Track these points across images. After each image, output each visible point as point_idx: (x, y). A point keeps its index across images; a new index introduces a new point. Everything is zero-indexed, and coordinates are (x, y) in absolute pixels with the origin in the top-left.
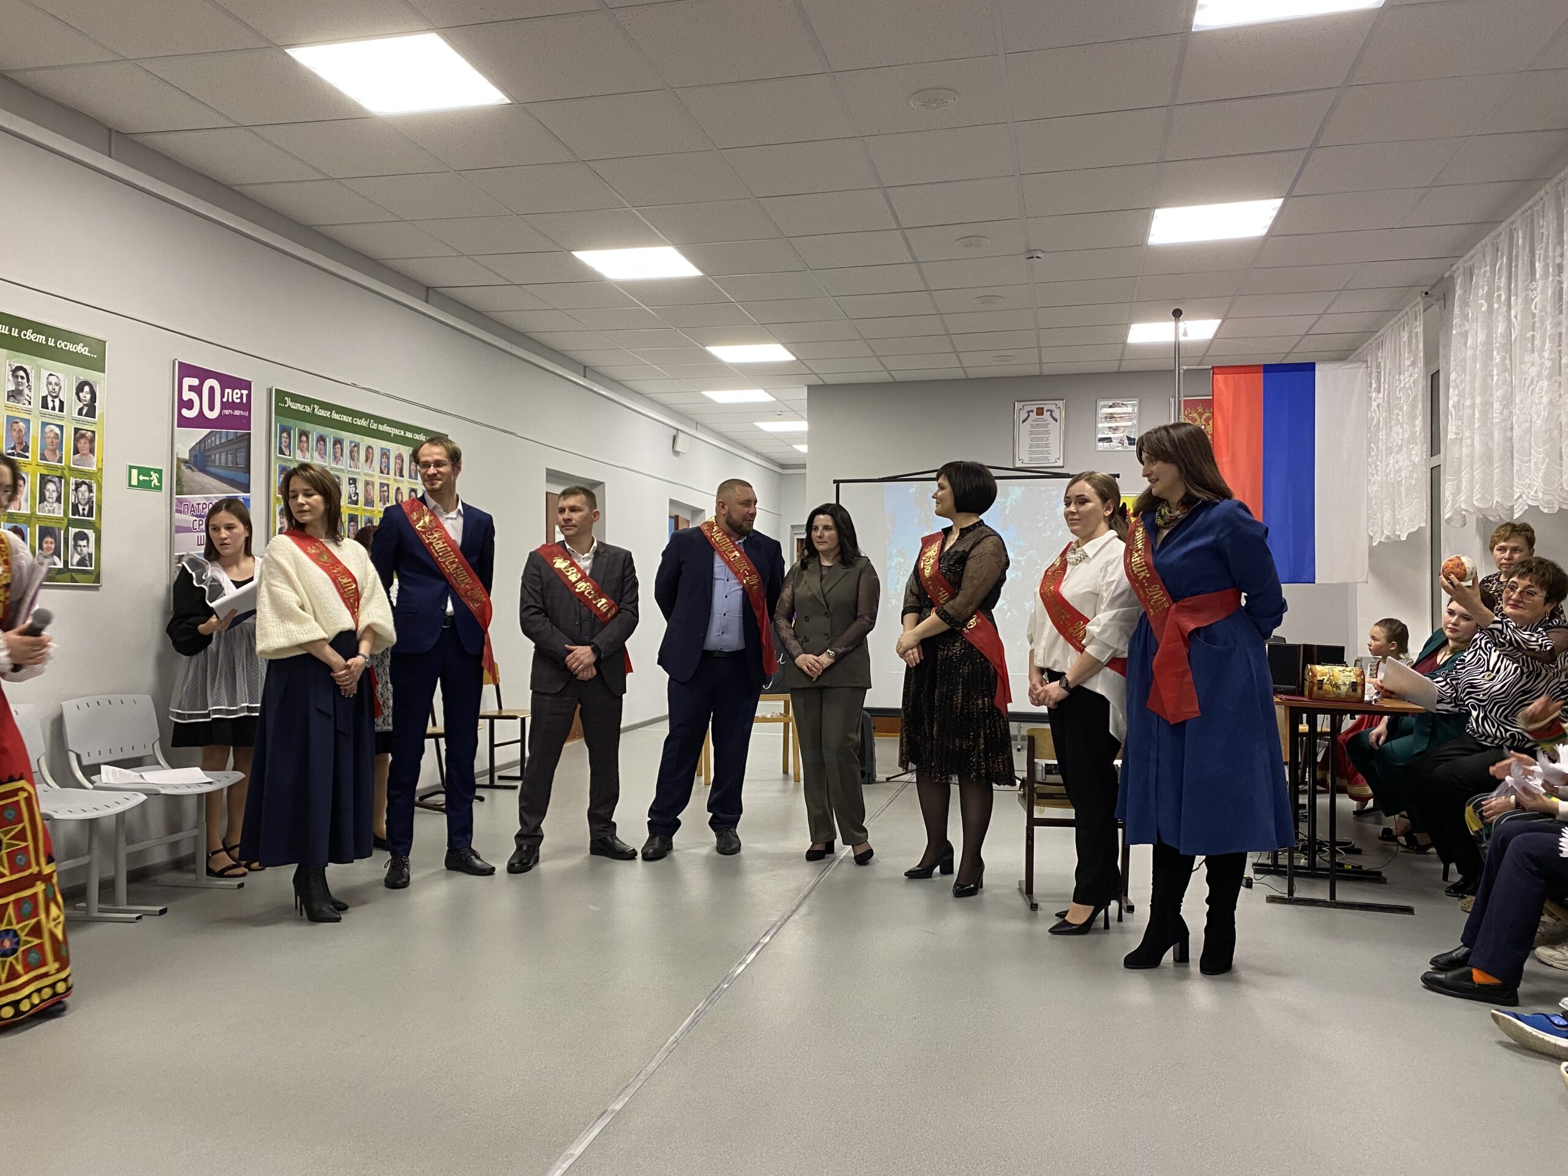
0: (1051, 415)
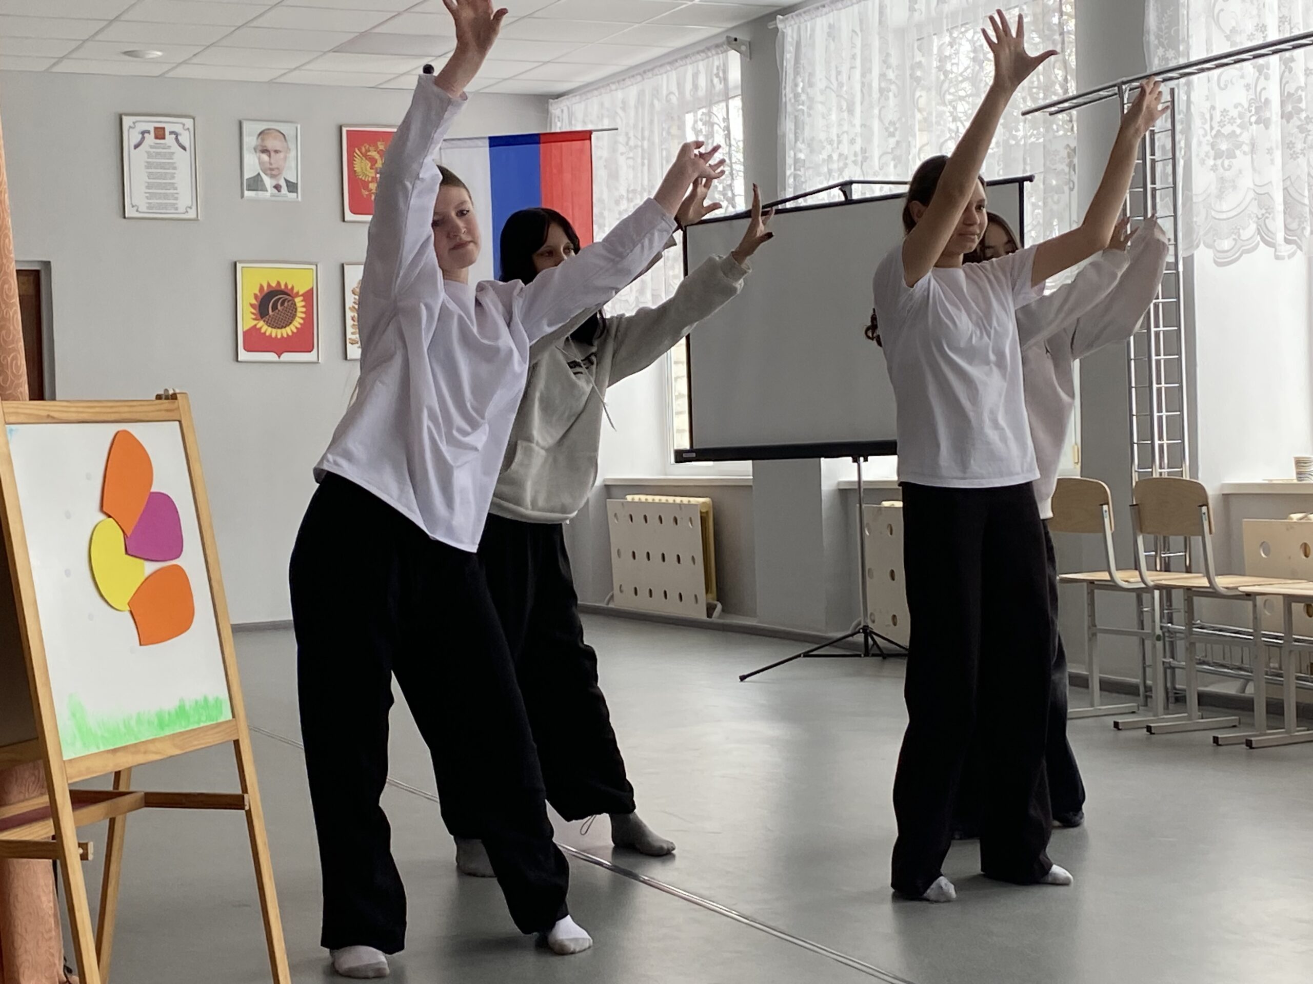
0: (177, 139)
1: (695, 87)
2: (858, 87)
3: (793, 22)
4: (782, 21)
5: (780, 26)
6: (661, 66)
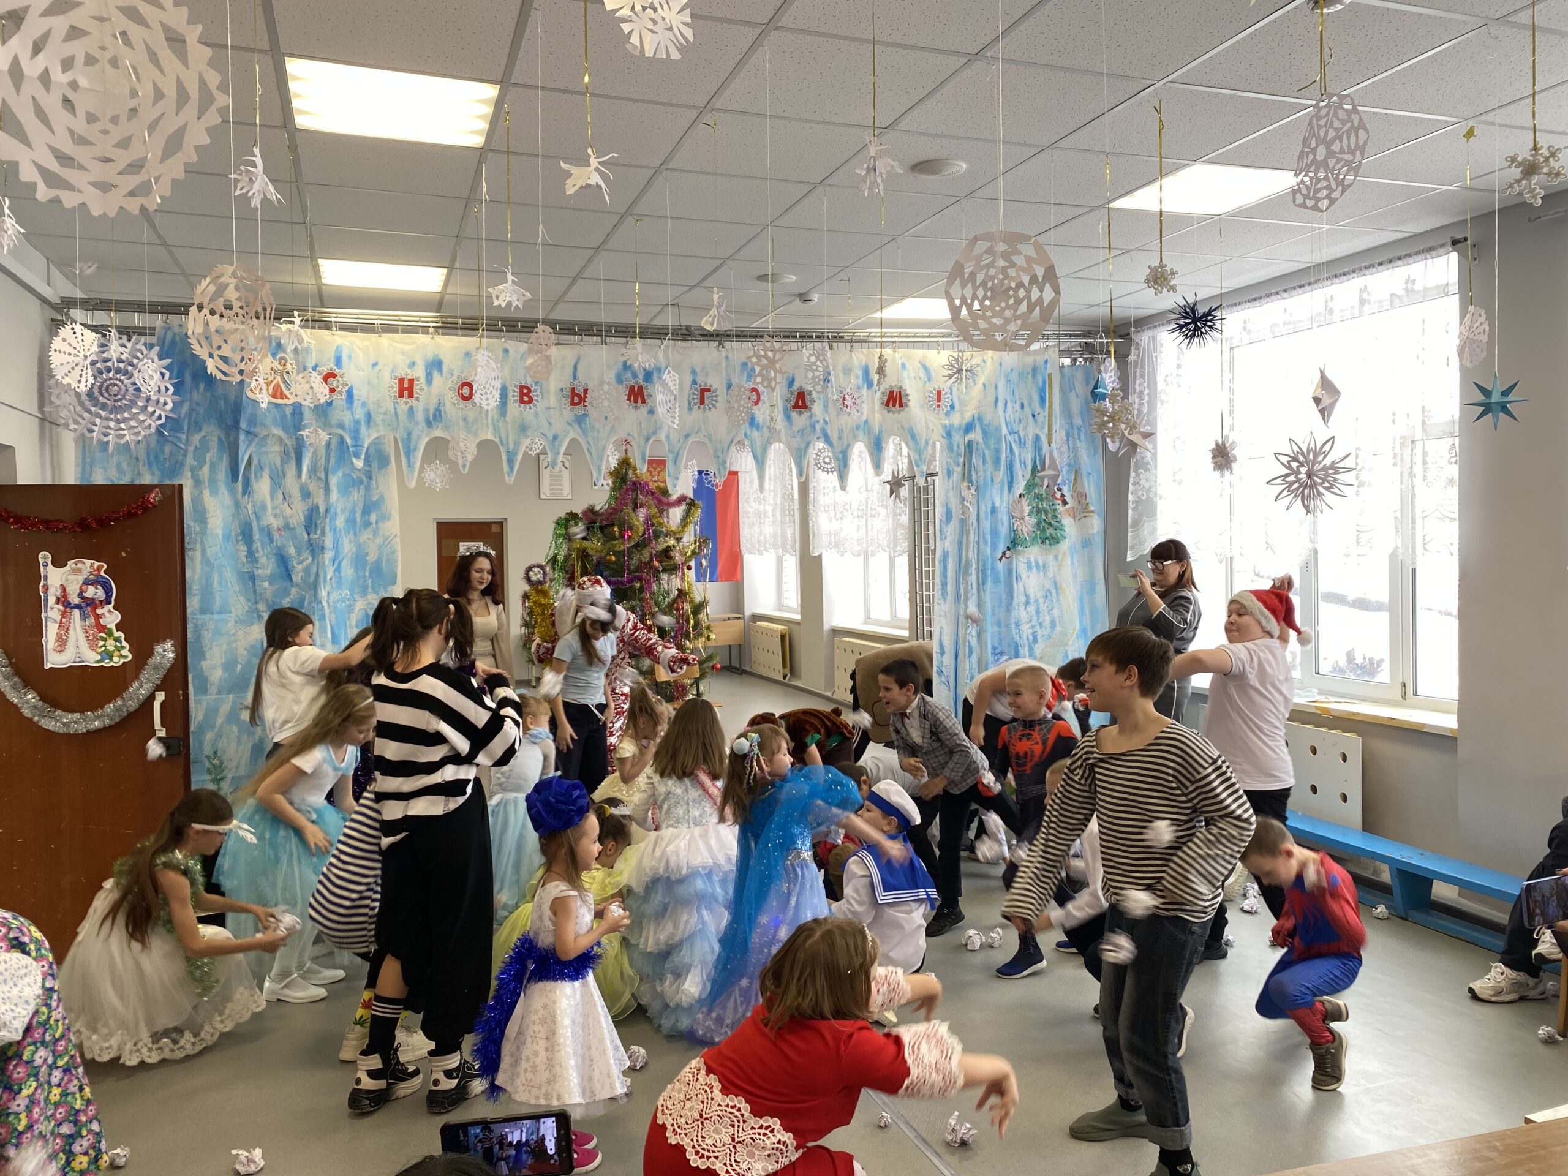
0: (564, 465)
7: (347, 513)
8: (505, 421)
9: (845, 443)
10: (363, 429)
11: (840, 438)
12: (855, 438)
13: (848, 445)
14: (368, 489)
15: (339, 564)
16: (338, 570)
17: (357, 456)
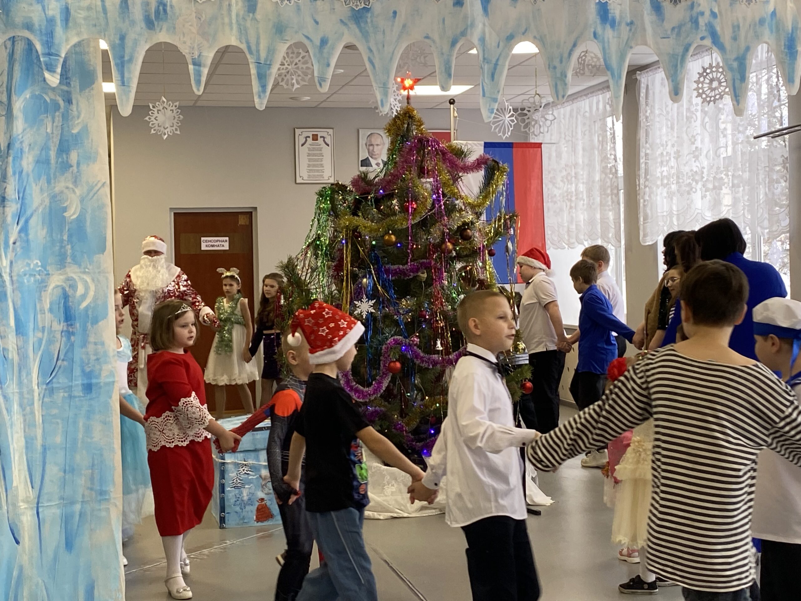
0: (324, 141)
1: (598, 109)
2: (676, 115)
3: (644, 76)
4: (639, 75)
5: (638, 78)
6: (581, 96)
7: (37, 152)
8: (254, 19)
9: (743, 46)
10: (59, 30)
11: (735, 39)
12: (758, 37)
13: (748, 49)
14: (66, 117)
15: (27, 222)
16: (24, 230)
17: (51, 68)
